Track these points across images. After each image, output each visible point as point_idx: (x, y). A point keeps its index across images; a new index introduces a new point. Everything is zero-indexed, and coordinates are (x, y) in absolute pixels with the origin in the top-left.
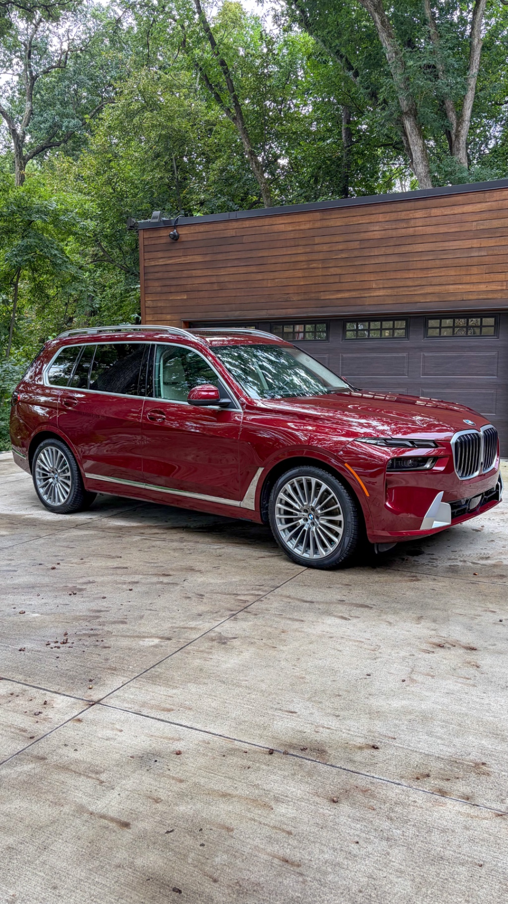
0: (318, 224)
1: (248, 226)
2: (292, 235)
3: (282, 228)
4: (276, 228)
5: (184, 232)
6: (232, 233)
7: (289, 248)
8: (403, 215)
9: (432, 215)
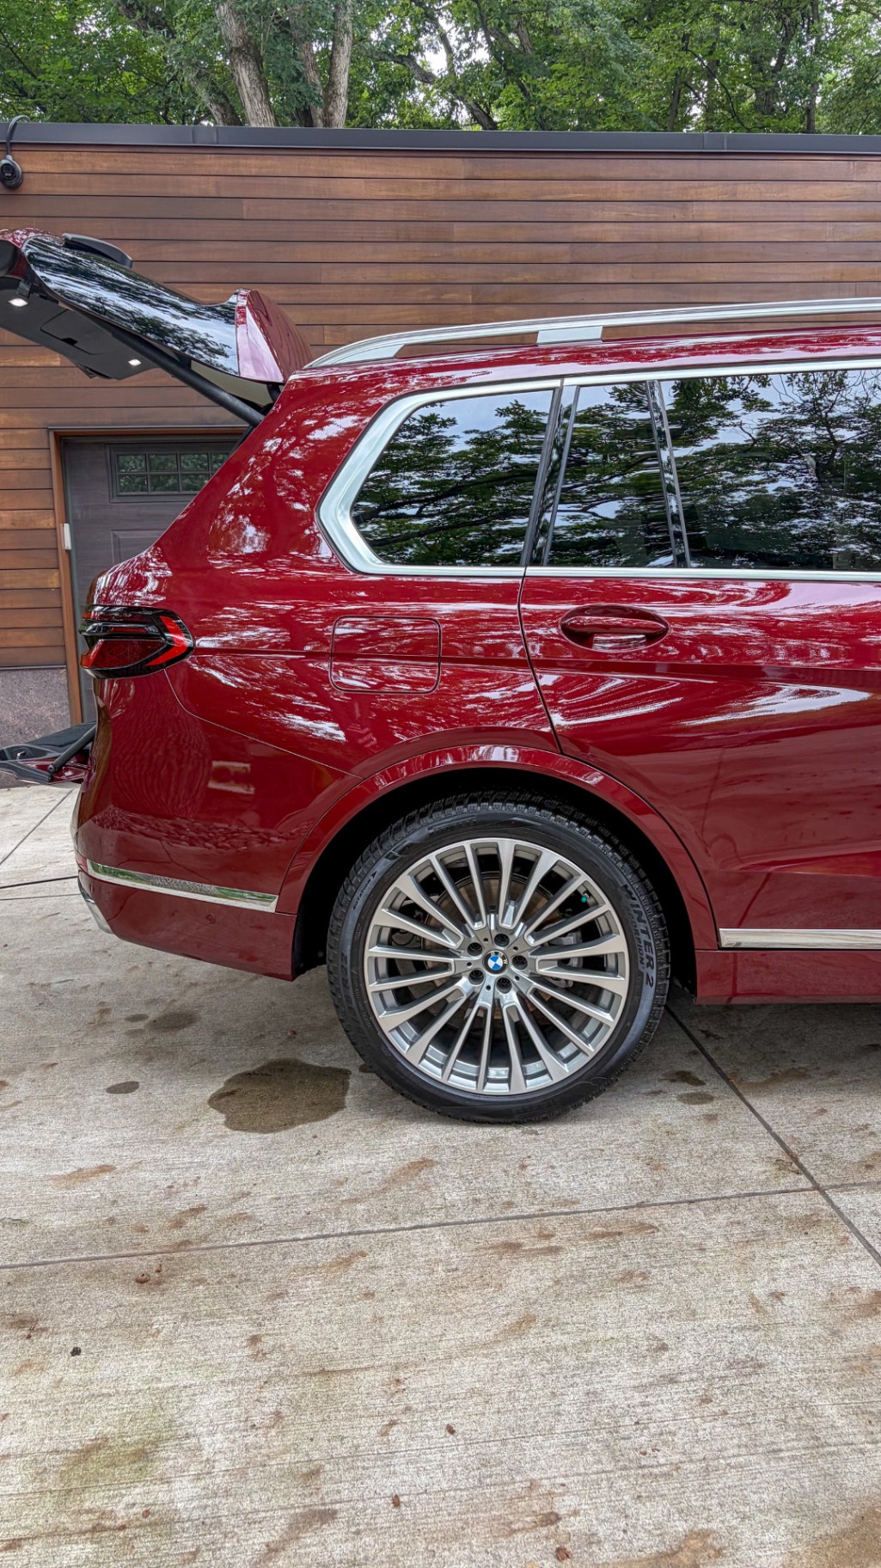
0: (460, 189)
1: (254, 171)
2: (387, 212)
3: (357, 189)
4: (341, 188)
5: (39, 168)
6: (208, 187)
7: (382, 247)
8: (673, 190)
9: (739, 197)
